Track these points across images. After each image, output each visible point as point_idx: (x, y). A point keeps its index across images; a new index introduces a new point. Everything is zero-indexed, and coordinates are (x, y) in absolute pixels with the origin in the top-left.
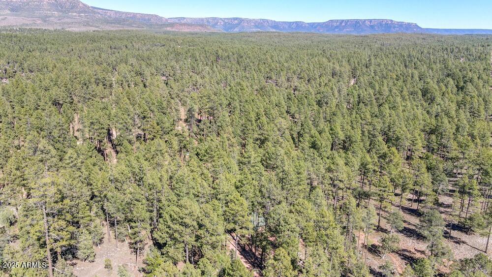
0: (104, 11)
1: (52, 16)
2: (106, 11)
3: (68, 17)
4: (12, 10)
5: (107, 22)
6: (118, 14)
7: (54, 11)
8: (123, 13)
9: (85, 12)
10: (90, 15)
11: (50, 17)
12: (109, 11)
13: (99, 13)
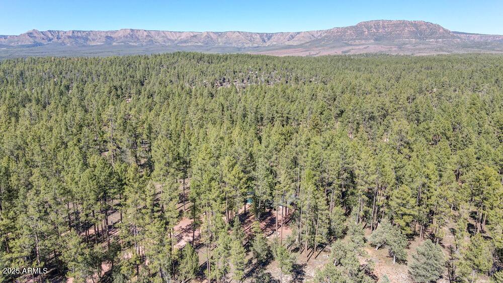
0: (468, 35)
1: (410, 43)
2: (471, 35)
3: (423, 44)
4: (376, 40)
5: (465, 46)
6: (484, 38)
7: (412, 38)
8: (490, 36)
9: (444, 37)
10: (448, 41)
11: (407, 44)
12: (473, 35)
13: (459, 38)
